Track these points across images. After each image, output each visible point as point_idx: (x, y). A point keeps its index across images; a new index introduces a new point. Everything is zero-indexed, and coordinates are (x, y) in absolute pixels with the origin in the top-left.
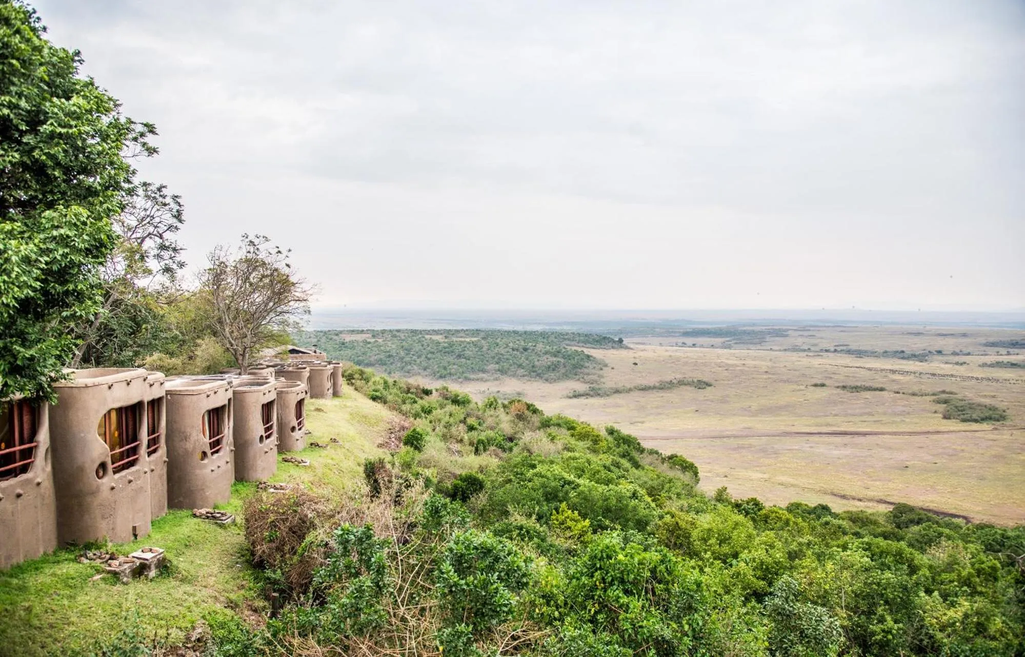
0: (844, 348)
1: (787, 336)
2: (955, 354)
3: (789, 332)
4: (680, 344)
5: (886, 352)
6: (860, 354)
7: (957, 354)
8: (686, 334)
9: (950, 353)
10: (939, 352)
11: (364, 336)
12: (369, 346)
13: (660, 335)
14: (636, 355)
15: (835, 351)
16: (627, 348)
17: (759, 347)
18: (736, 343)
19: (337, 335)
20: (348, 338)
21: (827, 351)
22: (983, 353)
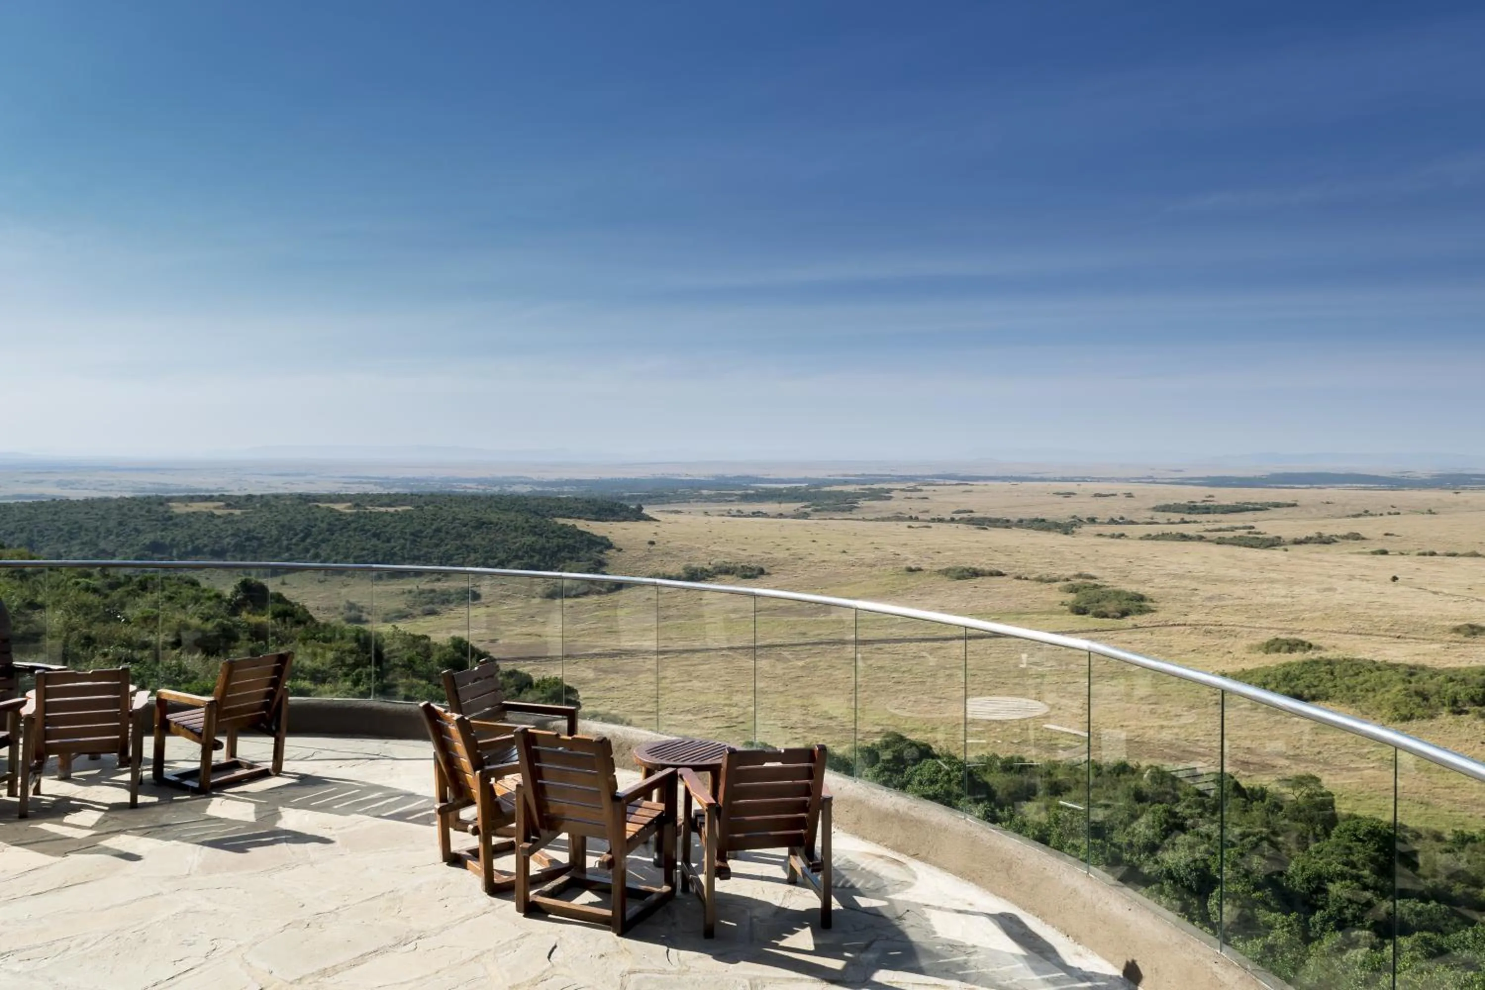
0: (965, 515)
1: (890, 498)
2: (1112, 521)
3: (892, 494)
4: (734, 513)
5: (1021, 521)
6: (983, 523)
7: (1117, 523)
8: (746, 498)
9: (1107, 521)
10: (1092, 520)
11: (210, 506)
12: (217, 521)
13: (708, 499)
14: (658, 530)
15: (952, 520)
16: (649, 519)
17: (847, 515)
18: (816, 511)
19: (161, 504)
20: (179, 509)
21: (941, 520)
22: (1149, 520)
